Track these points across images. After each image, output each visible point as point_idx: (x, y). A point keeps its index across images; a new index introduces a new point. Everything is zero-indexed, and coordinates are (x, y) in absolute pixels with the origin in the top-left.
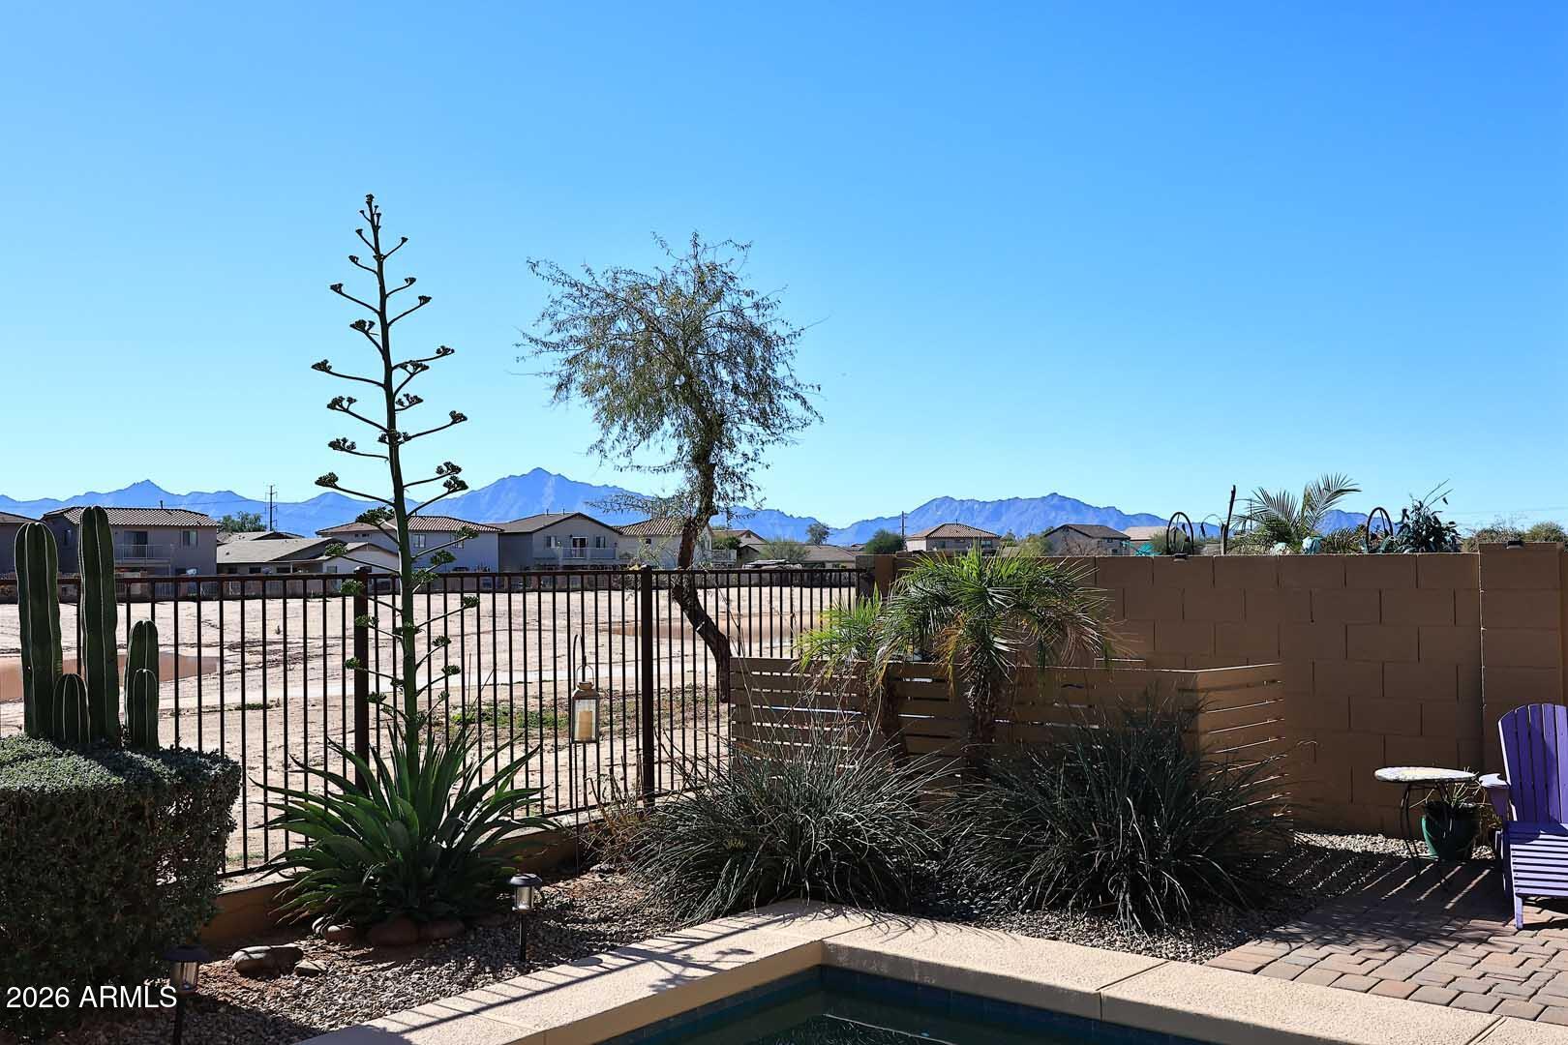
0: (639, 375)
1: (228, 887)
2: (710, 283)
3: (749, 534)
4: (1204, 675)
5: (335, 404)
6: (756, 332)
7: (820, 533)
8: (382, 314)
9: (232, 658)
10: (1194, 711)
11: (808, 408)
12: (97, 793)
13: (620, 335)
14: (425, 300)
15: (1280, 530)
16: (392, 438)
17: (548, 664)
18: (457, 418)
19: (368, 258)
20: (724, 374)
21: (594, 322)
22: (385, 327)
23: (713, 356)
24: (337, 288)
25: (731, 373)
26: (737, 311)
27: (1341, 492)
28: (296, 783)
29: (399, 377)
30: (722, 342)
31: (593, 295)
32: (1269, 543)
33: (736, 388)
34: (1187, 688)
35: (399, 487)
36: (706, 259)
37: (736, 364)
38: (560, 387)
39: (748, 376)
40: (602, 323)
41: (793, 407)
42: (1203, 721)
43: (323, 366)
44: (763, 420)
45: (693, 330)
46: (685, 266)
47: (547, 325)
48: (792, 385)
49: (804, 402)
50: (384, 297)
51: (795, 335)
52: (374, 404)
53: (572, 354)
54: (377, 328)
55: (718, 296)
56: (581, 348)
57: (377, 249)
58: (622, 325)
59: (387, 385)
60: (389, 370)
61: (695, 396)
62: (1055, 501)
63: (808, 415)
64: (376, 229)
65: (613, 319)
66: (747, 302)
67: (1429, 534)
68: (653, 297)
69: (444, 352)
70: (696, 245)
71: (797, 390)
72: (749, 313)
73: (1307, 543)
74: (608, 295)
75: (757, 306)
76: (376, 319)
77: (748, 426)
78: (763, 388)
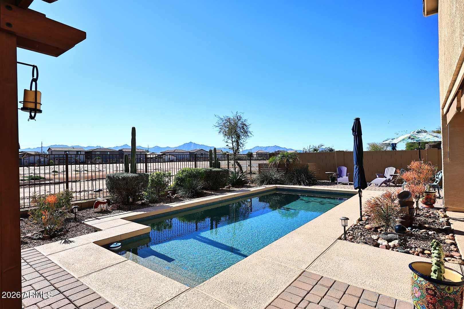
4: (309, 164)
6: (245, 125)
15: (315, 150)
26: (242, 122)
27: (322, 146)
31: (223, 120)
32: (314, 151)
34: (307, 165)
36: (238, 115)
38: (219, 132)
40: (224, 123)
42: (309, 168)
45: (236, 124)
46: (235, 116)
47: (217, 124)
48: (250, 132)
51: (250, 125)
53: (220, 128)
55: (240, 120)
56: (222, 127)
62: (276, 146)
63: (251, 135)
65: (226, 123)
66: (244, 120)
67: (331, 150)
68: (231, 120)
70: (237, 113)
72: (244, 122)
73: (318, 151)
74: (225, 120)
77: (243, 137)
78: (246, 132)
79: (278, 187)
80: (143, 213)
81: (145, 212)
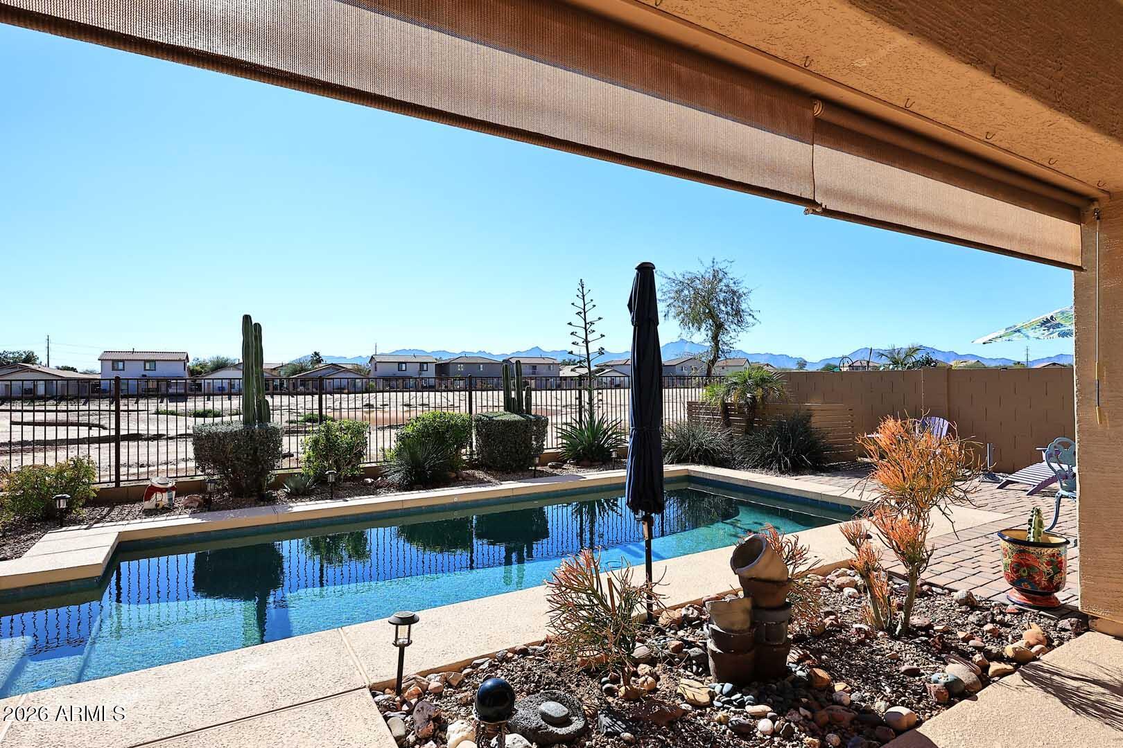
0: (693, 309)
1: (546, 451)
2: (717, 276)
3: (768, 365)
5: (572, 334)
6: (734, 292)
7: (802, 364)
8: (584, 310)
9: (564, 409)
10: (810, 416)
11: (755, 319)
12: (519, 421)
13: (686, 296)
14: (594, 306)
16: (586, 342)
17: (671, 413)
18: (602, 336)
19: (580, 295)
20: (723, 308)
21: (676, 292)
22: (585, 313)
23: (719, 302)
24: (573, 304)
25: (726, 307)
26: (727, 286)
28: (564, 427)
29: (588, 326)
30: (722, 296)
31: (676, 282)
33: (727, 313)
35: (588, 354)
36: (716, 268)
37: (727, 305)
39: (732, 308)
40: (679, 292)
41: (750, 319)
42: (813, 420)
43: (570, 324)
44: (739, 323)
45: (711, 293)
46: (709, 270)
48: (749, 310)
49: (753, 317)
50: (585, 305)
52: (582, 333)
53: (668, 304)
54: (583, 313)
55: (721, 280)
56: (672, 301)
57: (583, 293)
58: (686, 292)
59: (585, 328)
60: (586, 324)
61: (712, 315)
63: (755, 321)
64: (583, 288)
65: (682, 291)
66: (732, 282)
68: (698, 282)
69: (600, 319)
70: (713, 262)
71: (751, 313)
72: (732, 285)
74: (681, 282)
75: (735, 283)
76: (583, 311)
77: (733, 326)
78: (738, 313)
79: (692, 474)
80: (199, 521)
81: (204, 521)
